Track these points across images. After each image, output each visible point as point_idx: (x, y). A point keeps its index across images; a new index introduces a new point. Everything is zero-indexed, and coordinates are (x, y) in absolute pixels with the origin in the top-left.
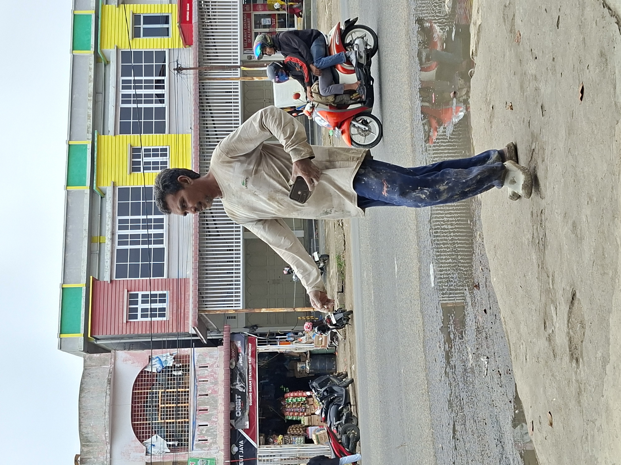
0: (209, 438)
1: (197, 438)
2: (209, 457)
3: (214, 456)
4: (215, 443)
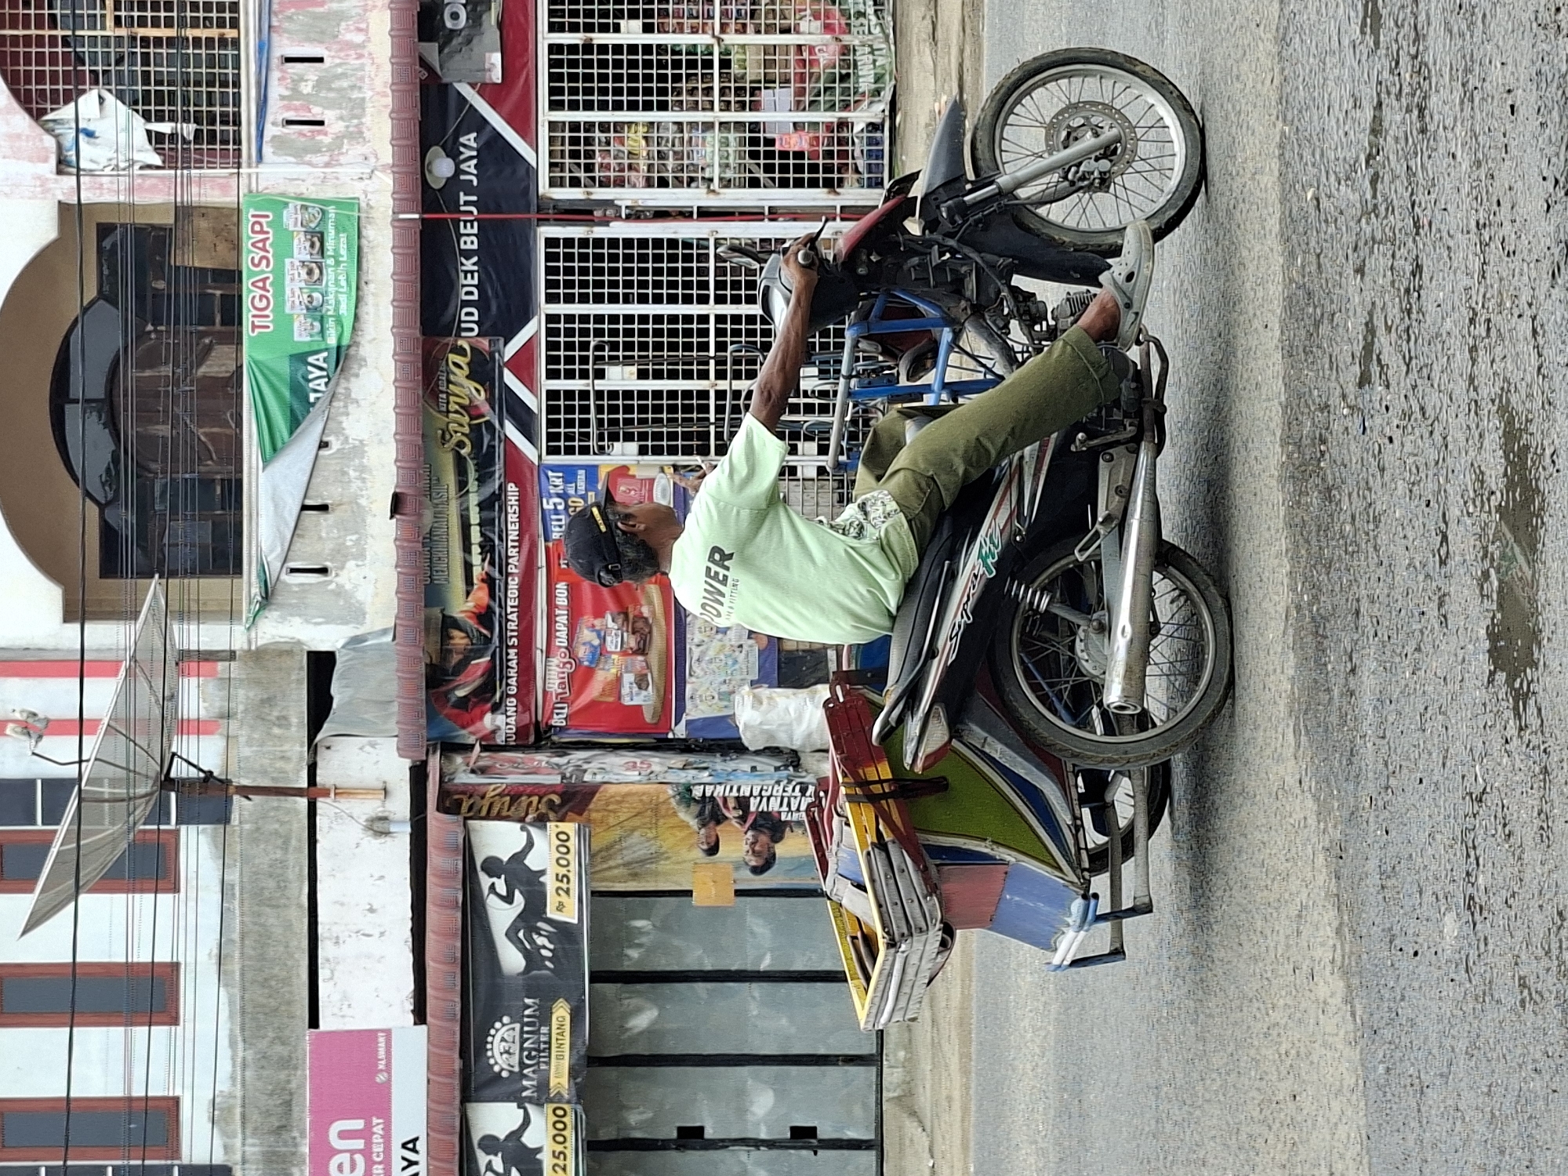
0: (328, 116)
1: (277, 111)
2: (329, 194)
3: (355, 190)
4: (357, 135)
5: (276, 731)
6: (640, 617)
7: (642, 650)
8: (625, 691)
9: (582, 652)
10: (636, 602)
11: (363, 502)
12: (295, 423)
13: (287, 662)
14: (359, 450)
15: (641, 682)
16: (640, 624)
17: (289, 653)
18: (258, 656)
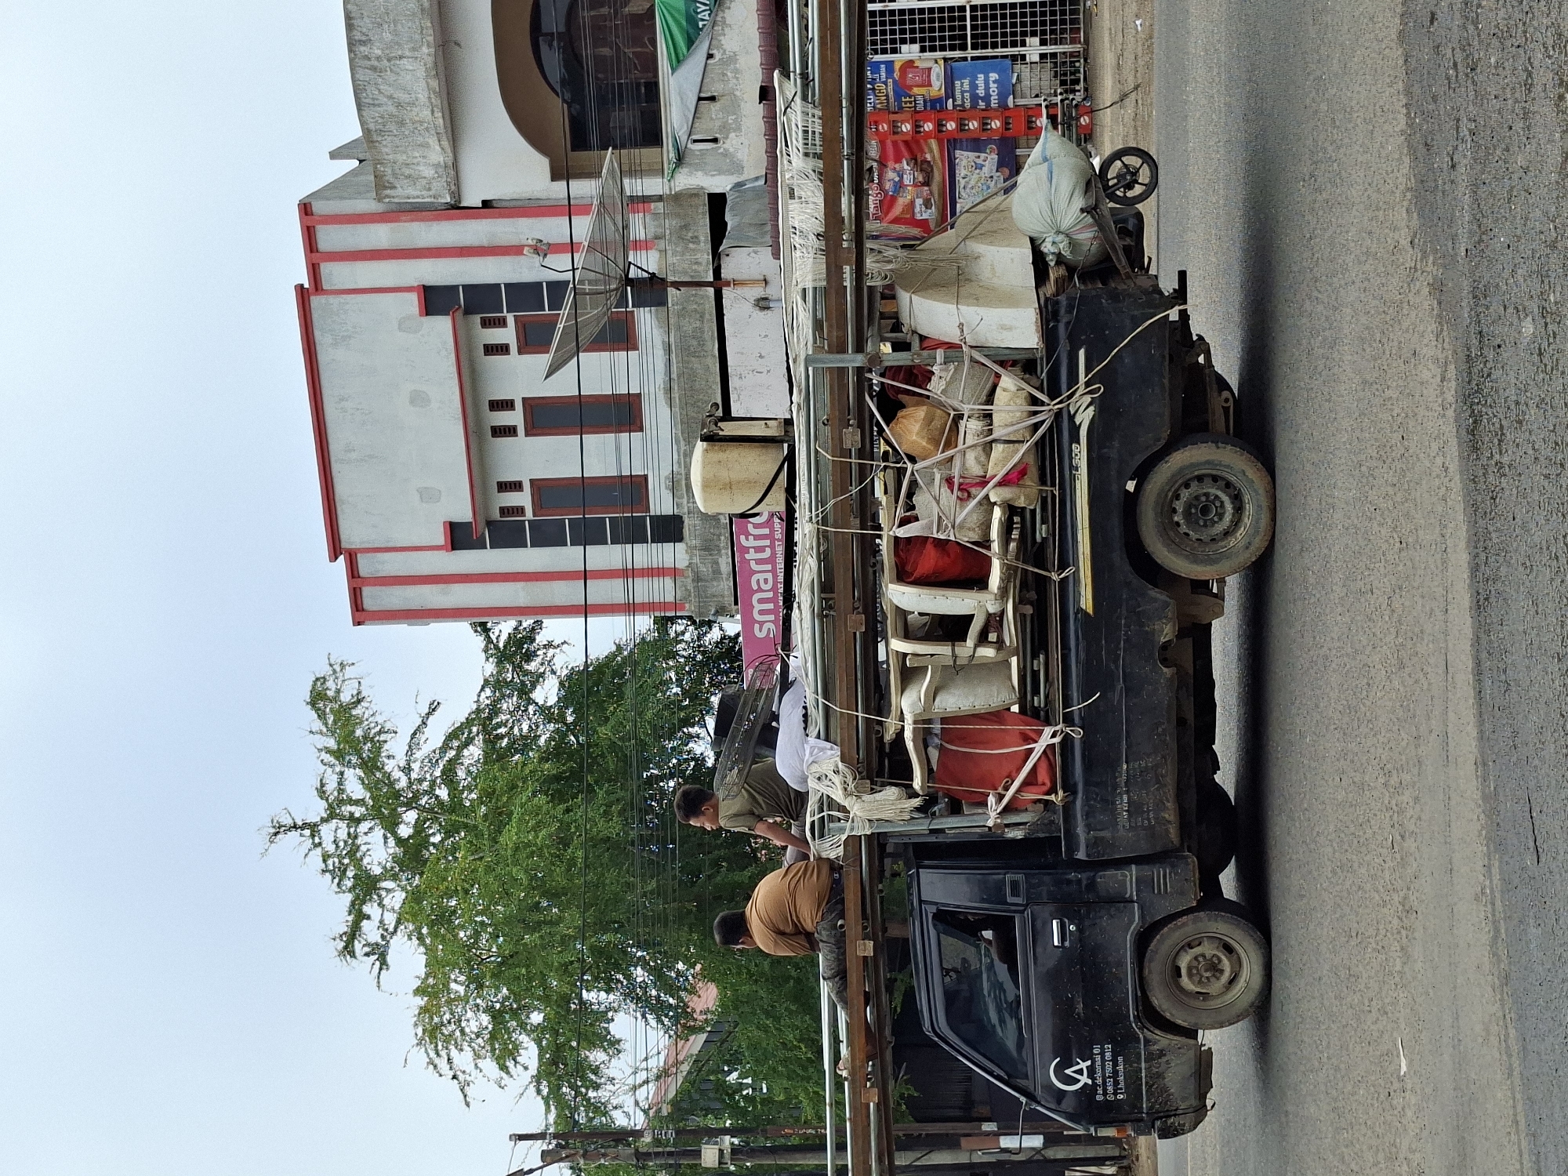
5: (691, 246)
6: (925, 161)
7: (927, 183)
8: (917, 209)
9: (888, 186)
10: (923, 152)
11: (738, 93)
12: (690, 42)
13: (696, 201)
14: (733, 59)
15: (927, 204)
16: (925, 166)
17: (696, 195)
18: (677, 198)
